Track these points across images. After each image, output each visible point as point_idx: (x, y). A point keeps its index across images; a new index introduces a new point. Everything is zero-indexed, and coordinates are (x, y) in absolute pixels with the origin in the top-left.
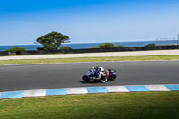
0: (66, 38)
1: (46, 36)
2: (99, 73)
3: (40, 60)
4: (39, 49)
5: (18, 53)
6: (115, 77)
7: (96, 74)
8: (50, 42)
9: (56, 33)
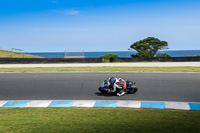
0: (164, 44)
1: (141, 42)
3: (134, 68)
4: (133, 56)
5: (112, 60)
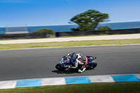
2: (75, 61)
6: (95, 65)
7: (72, 63)
8: (87, 21)
9: (93, 11)
